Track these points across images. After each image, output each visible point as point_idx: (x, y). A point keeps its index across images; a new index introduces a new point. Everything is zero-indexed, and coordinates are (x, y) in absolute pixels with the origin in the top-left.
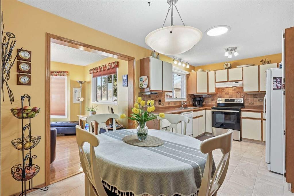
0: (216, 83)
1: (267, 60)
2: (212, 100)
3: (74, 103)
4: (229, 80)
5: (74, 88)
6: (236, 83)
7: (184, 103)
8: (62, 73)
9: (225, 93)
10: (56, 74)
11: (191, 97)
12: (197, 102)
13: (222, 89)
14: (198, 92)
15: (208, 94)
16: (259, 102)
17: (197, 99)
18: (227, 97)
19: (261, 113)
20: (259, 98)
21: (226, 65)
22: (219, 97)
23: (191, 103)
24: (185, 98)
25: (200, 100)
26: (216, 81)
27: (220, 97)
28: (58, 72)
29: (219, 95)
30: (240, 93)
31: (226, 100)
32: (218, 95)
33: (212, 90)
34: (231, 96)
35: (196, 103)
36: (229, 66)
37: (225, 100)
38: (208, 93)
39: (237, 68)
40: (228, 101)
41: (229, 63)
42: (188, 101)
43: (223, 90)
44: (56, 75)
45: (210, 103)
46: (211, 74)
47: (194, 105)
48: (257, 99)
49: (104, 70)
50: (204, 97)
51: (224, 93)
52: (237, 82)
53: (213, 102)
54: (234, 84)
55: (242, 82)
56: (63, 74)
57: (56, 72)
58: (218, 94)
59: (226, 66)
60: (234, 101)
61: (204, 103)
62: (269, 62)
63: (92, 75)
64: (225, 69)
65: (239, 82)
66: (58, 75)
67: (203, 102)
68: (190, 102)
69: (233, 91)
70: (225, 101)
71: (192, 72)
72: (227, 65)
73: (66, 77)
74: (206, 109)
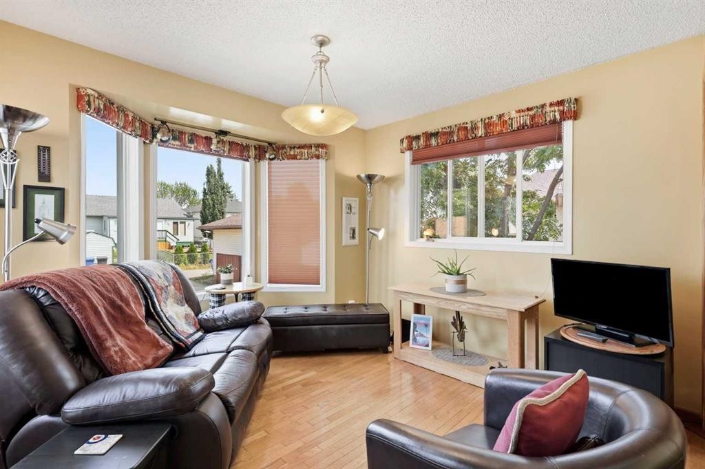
3: (343, 244)
5: (344, 199)
8: (313, 149)
10: (292, 153)
28: (299, 148)
44: (294, 157)
49: (487, 135)
56: (317, 153)
57: (292, 147)
63: (408, 155)
66: (299, 157)
73: (322, 163)
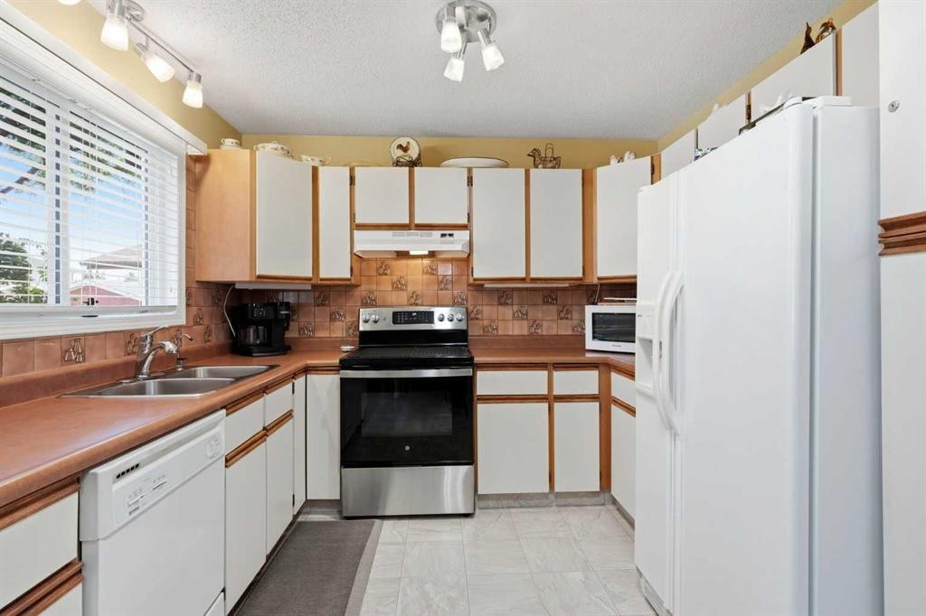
0: (356, 233)
1: (549, 155)
2: (333, 318)
4: (418, 221)
6: (443, 235)
7: (162, 347)
9: (393, 284)
11: (216, 301)
12: (257, 331)
13: (379, 264)
14: (258, 272)
15: (314, 287)
16: (515, 322)
17: (259, 312)
18: (401, 302)
19: (546, 372)
21: (400, 147)
22: (365, 305)
23: (218, 338)
24: (172, 308)
25: (271, 316)
26: (358, 221)
27: (369, 302)
29: (364, 294)
30: (450, 286)
31: (397, 317)
32: (363, 290)
33: (336, 267)
34: (415, 298)
35: (246, 335)
36: (414, 153)
37: (395, 314)
38: (313, 282)
39: (445, 166)
40: (406, 322)
41: (413, 143)
42: (197, 323)
43: (381, 271)
45: (321, 334)
46: (333, 180)
47: (238, 349)
48: (507, 312)
50: (291, 299)
51: (386, 284)
52: (447, 229)
53: (338, 324)
54: (434, 241)
55: (468, 232)
58: (363, 287)
59: (400, 153)
60: (431, 321)
61: (291, 334)
62: (556, 163)
64: (397, 163)
65: (456, 233)
67: (287, 328)
68: (208, 332)
69: (425, 277)
70: (395, 322)
71: (223, 148)
72: (405, 149)
74: (307, 370)
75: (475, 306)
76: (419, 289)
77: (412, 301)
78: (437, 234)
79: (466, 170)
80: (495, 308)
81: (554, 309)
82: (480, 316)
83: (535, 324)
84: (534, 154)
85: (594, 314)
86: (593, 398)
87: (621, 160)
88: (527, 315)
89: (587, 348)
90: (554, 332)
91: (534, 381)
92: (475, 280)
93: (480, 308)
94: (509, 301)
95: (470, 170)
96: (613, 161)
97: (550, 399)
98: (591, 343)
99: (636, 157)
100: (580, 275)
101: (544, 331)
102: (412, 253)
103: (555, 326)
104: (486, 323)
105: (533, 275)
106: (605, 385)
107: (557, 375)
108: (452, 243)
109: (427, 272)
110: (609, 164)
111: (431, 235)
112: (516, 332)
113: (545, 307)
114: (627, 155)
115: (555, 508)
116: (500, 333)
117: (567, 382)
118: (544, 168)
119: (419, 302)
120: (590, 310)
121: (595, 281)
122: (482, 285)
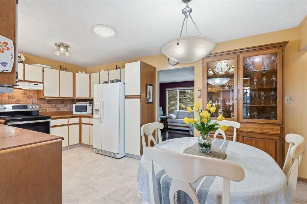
1: (64, 67)
4: (26, 80)
6: (34, 84)
9: (9, 97)
16: (52, 108)
18: (15, 103)
20: (52, 104)
30: (31, 98)
31: (13, 108)
40: (18, 109)
41: (22, 56)
48: (51, 105)
51: (6, 97)
52: (36, 83)
54: (31, 86)
55: (43, 84)
60: (27, 108)
62: (66, 70)
65: (39, 84)
69: (22, 95)
72: (20, 57)
75: (40, 104)
76: (20, 99)
77: (17, 102)
78: (32, 84)
79: (42, 68)
80: (46, 105)
81: (63, 105)
82: (41, 107)
83: (58, 108)
84: (60, 66)
85: (75, 106)
86: (77, 124)
87: (82, 73)
88: (55, 106)
89: (73, 113)
90: (63, 111)
91: (65, 121)
92: (45, 97)
93: (41, 104)
94: (51, 103)
95: (43, 68)
96: (80, 72)
97: (69, 125)
98: (74, 112)
99: (85, 73)
100: (72, 97)
101: (60, 110)
102: (22, 88)
103: (63, 109)
104: (43, 109)
105: (61, 96)
106: (80, 120)
107: (70, 119)
108: (37, 87)
109: (23, 94)
110: (79, 73)
111: (30, 84)
112: (53, 111)
113: (60, 104)
114: (83, 72)
115: (69, 149)
116: (48, 111)
117: (72, 121)
118: (63, 71)
119: (20, 102)
120: (74, 105)
121: (76, 98)
122: (45, 98)
